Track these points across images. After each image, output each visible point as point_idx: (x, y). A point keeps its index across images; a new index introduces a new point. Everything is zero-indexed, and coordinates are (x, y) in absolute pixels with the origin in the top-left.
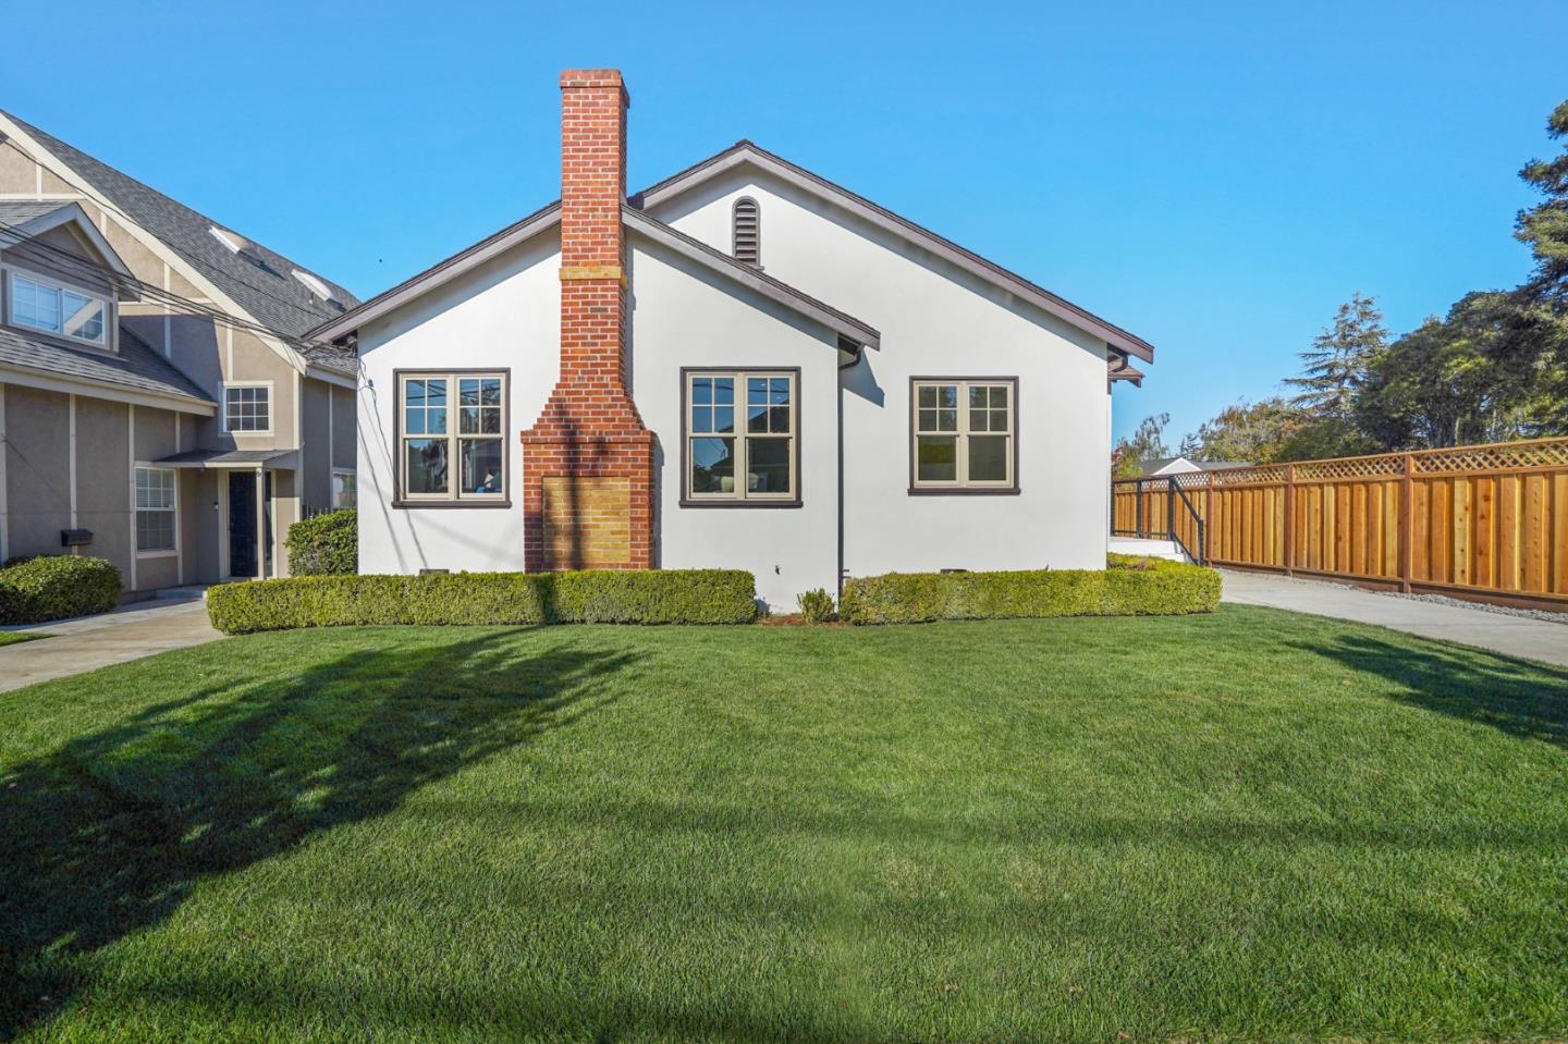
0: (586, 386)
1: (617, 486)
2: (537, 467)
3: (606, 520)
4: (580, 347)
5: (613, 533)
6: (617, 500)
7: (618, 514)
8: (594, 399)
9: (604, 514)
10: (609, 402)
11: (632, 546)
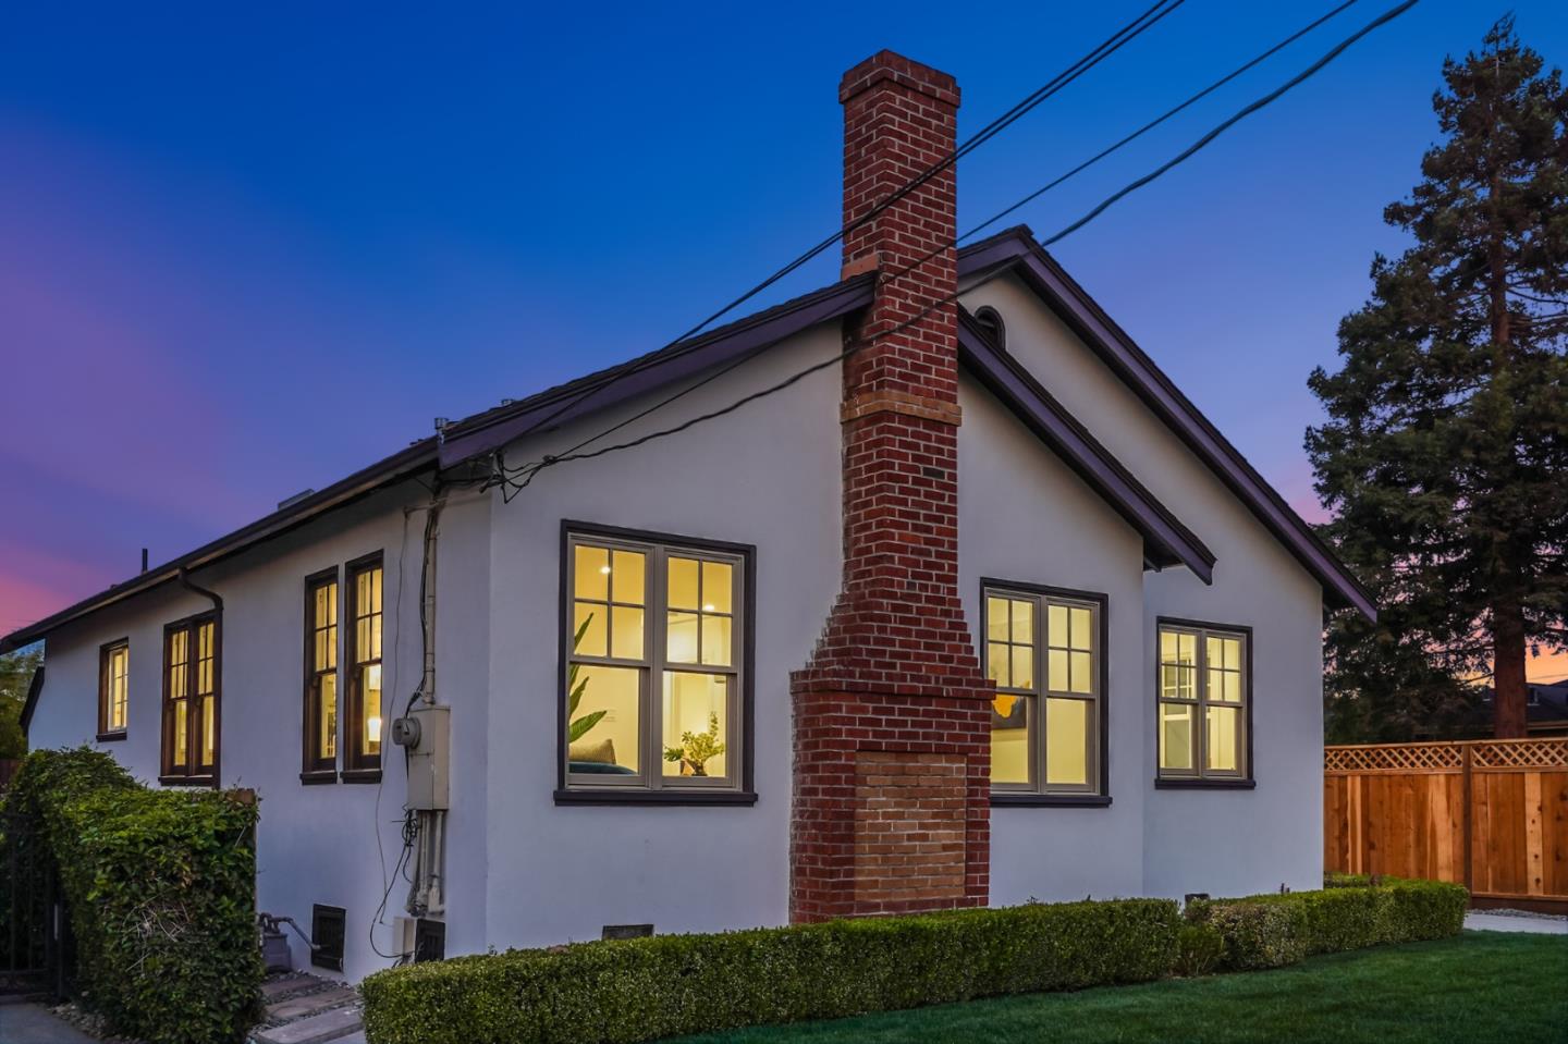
0: (917, 598)
1: (950, 769)
2: (851, 733)
3: (937, 826)
4: (909, 532)
5: (945, 848)
6: (950, 793)
7: (950, 816)
8: (928, 623)
9: (935, 816)
10: (946, 630)
11: (968, 869)
